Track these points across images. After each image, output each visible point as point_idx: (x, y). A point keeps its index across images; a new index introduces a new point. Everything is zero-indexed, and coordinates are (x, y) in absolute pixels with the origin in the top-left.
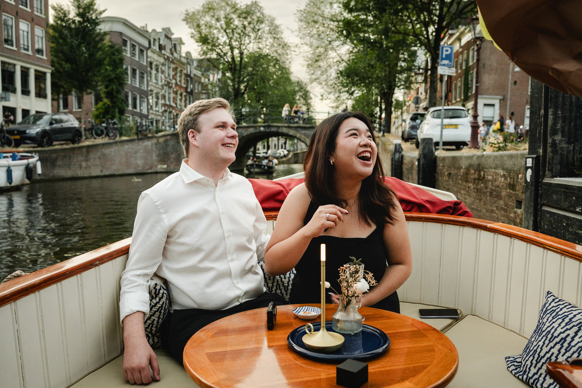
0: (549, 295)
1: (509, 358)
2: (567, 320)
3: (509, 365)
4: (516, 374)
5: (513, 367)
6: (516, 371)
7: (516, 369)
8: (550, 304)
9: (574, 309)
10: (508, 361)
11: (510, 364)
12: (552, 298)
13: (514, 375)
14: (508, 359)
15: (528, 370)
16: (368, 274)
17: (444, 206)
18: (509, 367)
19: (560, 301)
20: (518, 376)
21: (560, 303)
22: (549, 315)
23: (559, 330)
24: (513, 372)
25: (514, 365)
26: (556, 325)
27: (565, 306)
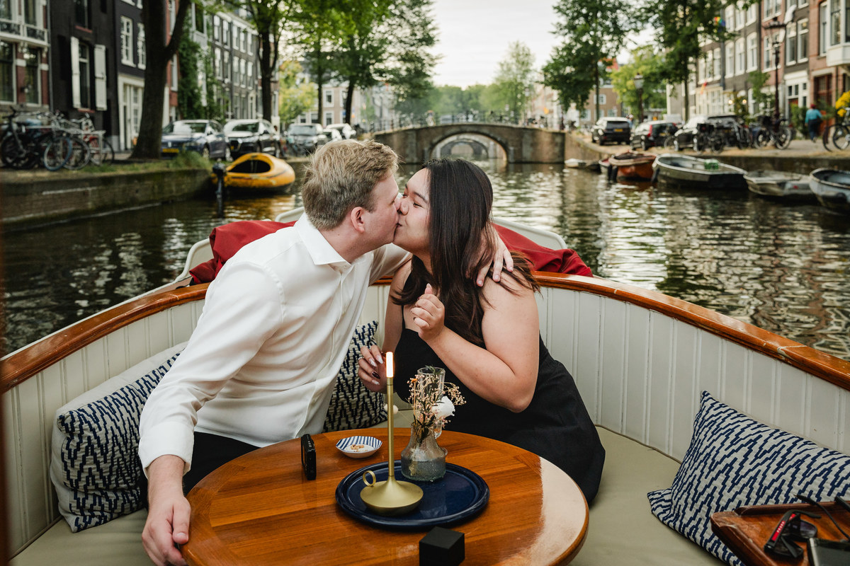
0: (706, 398)
1: (653, 494)
2: (732, 437)
3: (654, 506)
4: (664, 519)
5: (660, 510)
6: (665, 515)
7: (664, 512)
8: (708, 412)
9: (741, 419)
10: (652, 499)
11: (656, 505)
12: (711, 401)
13: (663, 522)
14: (651, 497)
15: (681, 513)
16: (451, 387)
17: (549, 259)
18: (654, 509)
19: (721, 406)
20: (668, 523)
21: (723, 409)
22: (707, 429)
23: (723, 452)
24: (661, 517)
25: (661, 505)
26: (717, 444)
27: (729, 415)
